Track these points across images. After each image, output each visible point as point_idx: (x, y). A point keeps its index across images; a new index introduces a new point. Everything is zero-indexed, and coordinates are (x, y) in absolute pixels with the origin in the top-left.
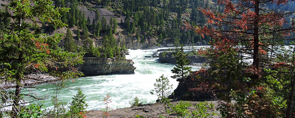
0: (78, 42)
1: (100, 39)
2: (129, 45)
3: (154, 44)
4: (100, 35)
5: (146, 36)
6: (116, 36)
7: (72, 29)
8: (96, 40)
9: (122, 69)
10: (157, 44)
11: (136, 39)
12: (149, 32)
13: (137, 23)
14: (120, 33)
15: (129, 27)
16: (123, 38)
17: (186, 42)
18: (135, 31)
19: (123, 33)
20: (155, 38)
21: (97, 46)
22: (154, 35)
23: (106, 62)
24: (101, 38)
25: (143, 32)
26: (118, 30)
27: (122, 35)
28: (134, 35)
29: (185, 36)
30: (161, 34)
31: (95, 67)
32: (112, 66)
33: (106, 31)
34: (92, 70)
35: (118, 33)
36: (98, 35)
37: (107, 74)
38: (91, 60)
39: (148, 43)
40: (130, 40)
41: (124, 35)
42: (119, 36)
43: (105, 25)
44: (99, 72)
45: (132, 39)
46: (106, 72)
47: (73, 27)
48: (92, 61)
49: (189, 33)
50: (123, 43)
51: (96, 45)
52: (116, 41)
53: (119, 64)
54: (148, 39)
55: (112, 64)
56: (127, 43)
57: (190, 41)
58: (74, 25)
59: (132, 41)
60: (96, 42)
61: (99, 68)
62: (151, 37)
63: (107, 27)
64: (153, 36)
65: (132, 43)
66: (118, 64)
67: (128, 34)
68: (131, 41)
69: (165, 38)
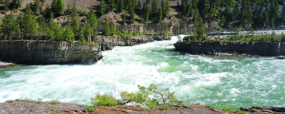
0: (123, 27)
1: (149, 24)
2: (183, 30)
3: (215, 28)
4: (149, 19)
5: (207, 19)
6: (167, 20)
7: (121, 14)
8: (144, 25)
9: (84, 57)
10: (219, 27)
11: (192, 22)
12: (209, 14)
13: (196, 5)
14: (173, 16)
15: (185, 9)
16: (176, 22)
17: (263, 25)
18: (192, 14)
19: (177, 16)
20: (218, 21)
21: (146, 31)
22: (217, 17)
23: (58, 47)
24: (150, 22)
25: (203, 15)
26: (172, 12)
27: (176, 19)
28: (191, 18)
29: (261, 18)
30: (223, 16)
31: (47, 53)
32: (68, 52)
33: (156, 14)
34: (44, 57)
35: (171, 17)
36: (147, 19)
37: (62, 63)
38: (42, 44)
39: (208, 28)
40: (184, 24)
41: (178, 19)
42: (171, 20)
43: (156, 9)
44: (50, 60)
45: (187, 23)
46: (60, 60)
47: (122, 12)
48: (44, 45)
49: (267, 14)
50: (176, 28)
51: (144, 30)
52: (167, 25)
53: (79, 50)
54: (209, 22)
55: (68, 50)
56: (181, 28)
57: (267, 24)
58: (123, 10)
59: (188, 25)
60: (144, 26)
61: (52, 54)
62: (212, 21)
63: (158, 11)
64: (215, 19)
65: (188, 27)
66: (77, 50)
67: (183, 17)
68: (186, 25)
69: (232, 21)
